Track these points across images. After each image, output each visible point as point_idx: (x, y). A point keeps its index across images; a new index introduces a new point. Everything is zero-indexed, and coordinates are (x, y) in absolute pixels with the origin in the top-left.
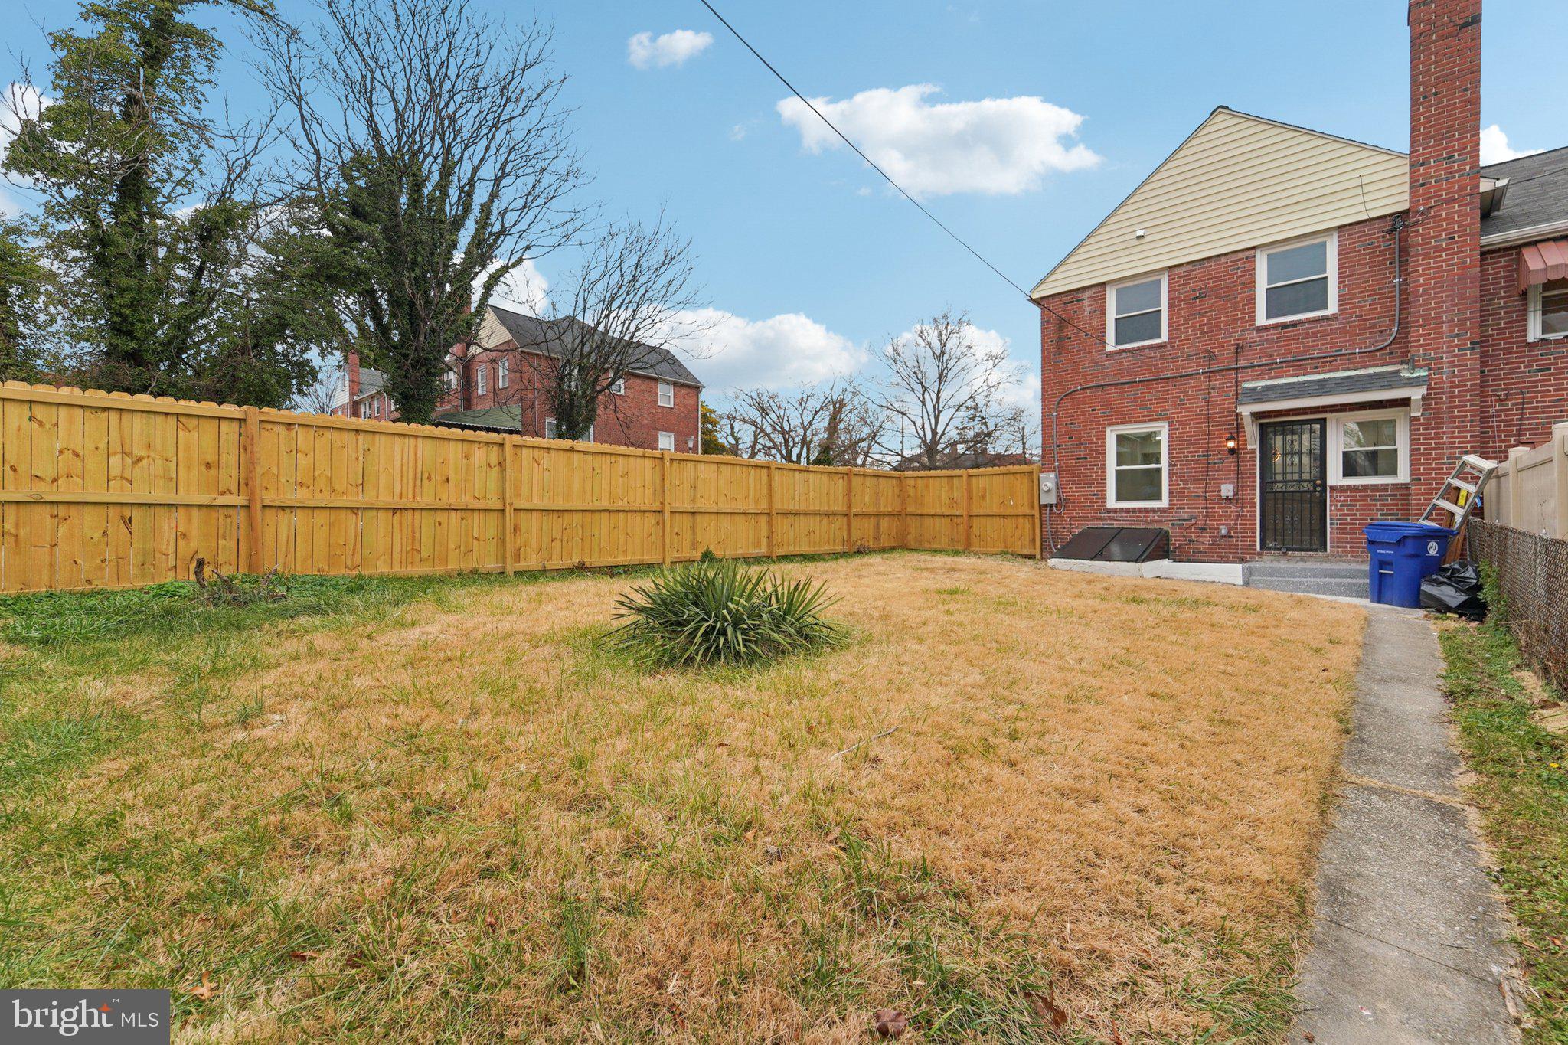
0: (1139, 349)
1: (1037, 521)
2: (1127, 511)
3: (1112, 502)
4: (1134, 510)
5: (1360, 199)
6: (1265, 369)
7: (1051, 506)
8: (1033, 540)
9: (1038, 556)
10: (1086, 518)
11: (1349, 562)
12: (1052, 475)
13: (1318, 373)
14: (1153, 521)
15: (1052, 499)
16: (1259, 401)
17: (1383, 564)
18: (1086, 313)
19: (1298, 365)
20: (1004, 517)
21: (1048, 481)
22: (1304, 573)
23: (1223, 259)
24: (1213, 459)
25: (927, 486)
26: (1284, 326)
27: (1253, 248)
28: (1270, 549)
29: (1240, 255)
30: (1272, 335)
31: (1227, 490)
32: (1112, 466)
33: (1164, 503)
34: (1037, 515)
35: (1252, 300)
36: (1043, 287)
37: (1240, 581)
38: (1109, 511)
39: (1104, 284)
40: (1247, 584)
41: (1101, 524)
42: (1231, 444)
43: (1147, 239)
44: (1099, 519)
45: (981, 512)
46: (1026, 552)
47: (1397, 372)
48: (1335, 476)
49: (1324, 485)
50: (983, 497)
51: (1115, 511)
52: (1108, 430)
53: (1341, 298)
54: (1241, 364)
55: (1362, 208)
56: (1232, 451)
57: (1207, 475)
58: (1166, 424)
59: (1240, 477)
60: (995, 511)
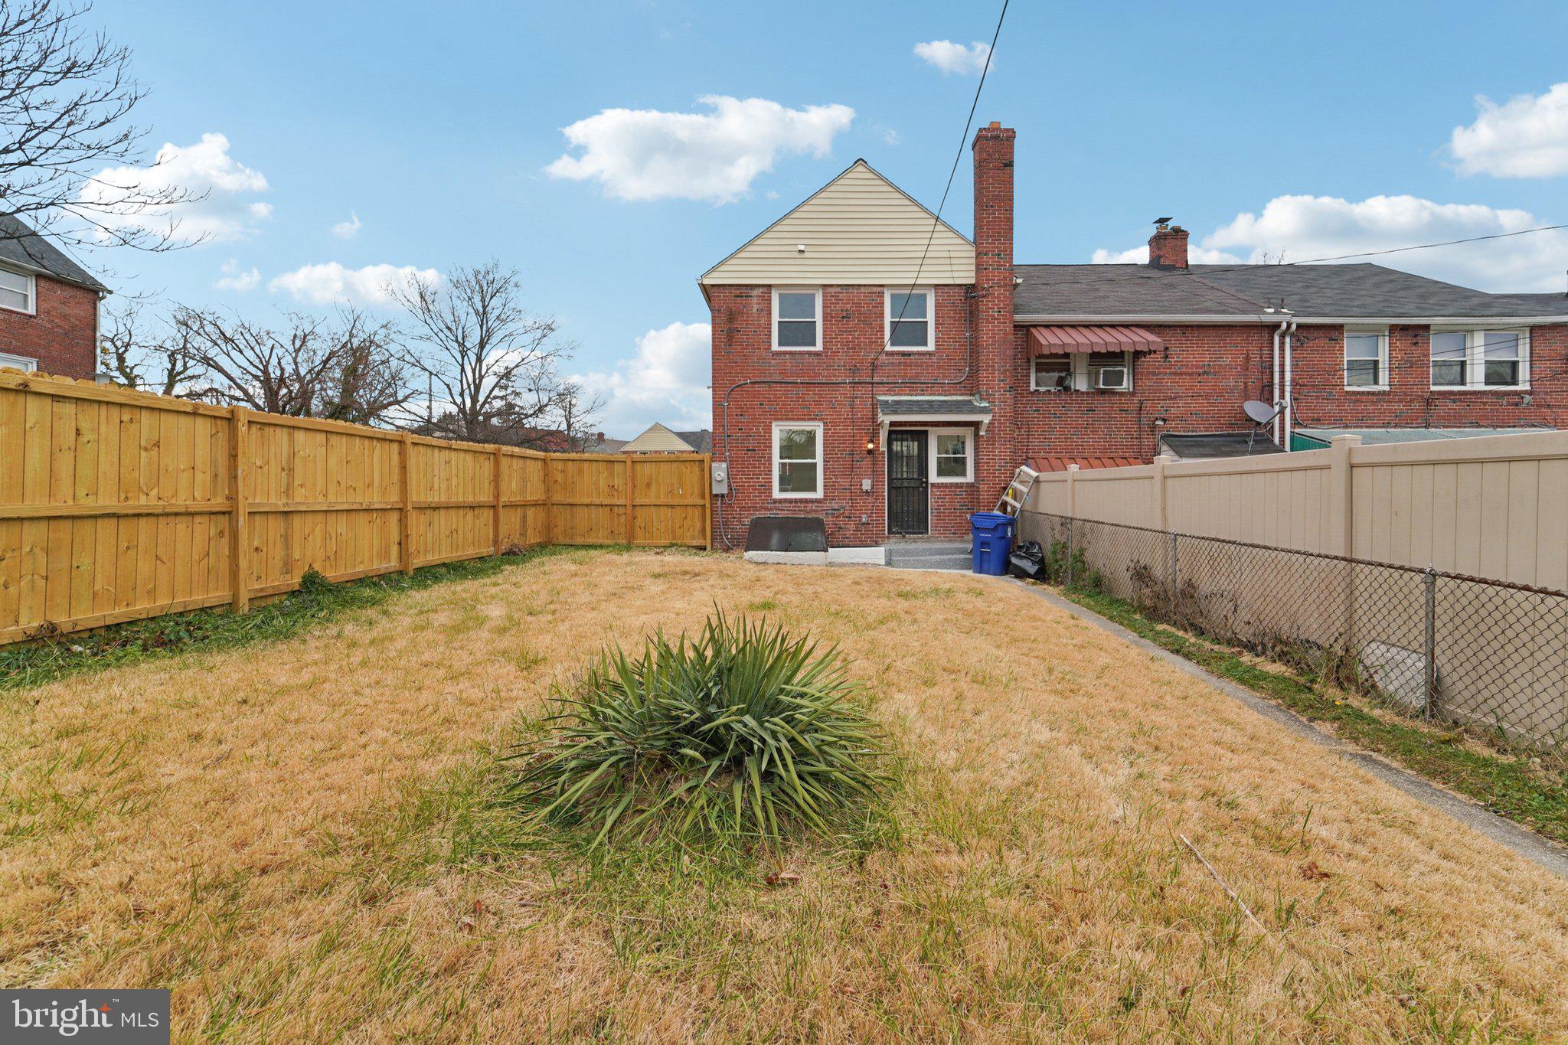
0: (800, 353)
1: (708, 511)
2: (790, 501)
3: (777, 494)
4: (796, 501)
5: (948, 268)
6: (892, 387)
7: (723, 496)
8: (703, 530)
9: (709, 548)
10: (755, 509)
11: (942, 541)
12: (724, 465)
14: (812, 511)
15: (724, 490)
16: (895, 412)
17: (983, 544)
18: (755, 310)
19: (912, 386)
20: (672, 507)
21: (720, 471)
22: (924, 552)
23: (863, 290)
24: (856, 457)
25: (580, 471)
26: (904, 354)
27: (882, 286)
28: (894, 533)
29: (875, 289)
30: (895, 359)
31: (867, 484)
32: (776, 460)
33: (819, 494)
34: (708, 505)
35: (882, 327)
36: (713, 275)
37: (883, 562)
38: (775, 501)
39: (770, 286)
40: (889, 563)
41: (768, 514)
42: (871, 446)
43: (806, 255)
44: (767, 509)
45: (647, 501)
46: (695, 543)
47: (970, 401)
48: (933, 477)
49: (927, 482)
50: (648, 485)
51: (780, 501)
52: (774, 424)
53: (937, 339)
54: (876, 380)
55: (949, 274)
56: (870, 452)
57: (851, 470)
58: (821, 424)
59: (875, 475)
60: (663, 500)
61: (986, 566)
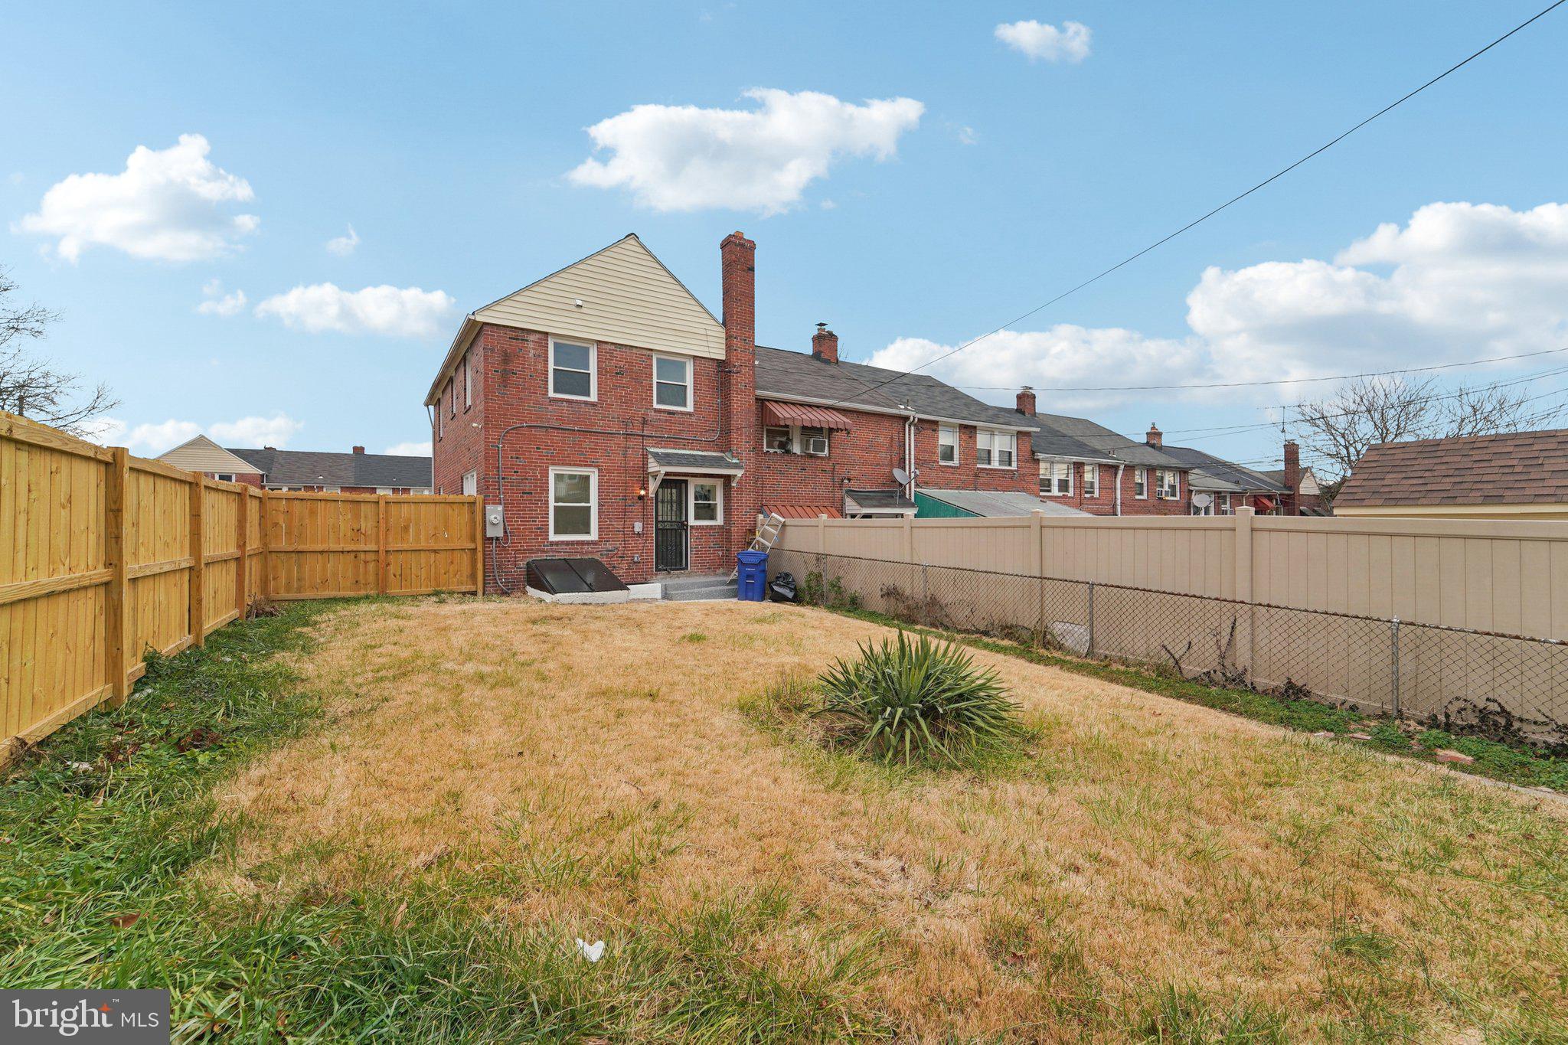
0: (577, 402)
1: (480, 556)
2: (567, 543)
3: (553, 537)
4: (572, 543)
5: (705, 344)
6: (660, 441)
7: (497, 539)
8: (473, 577)
9: (480, 592)
10: (531, 551)
11: (699, 576)
12: (500, 508)
13: (685, 449)
14: (587, 552)
15: (501, 534)
16: (669, 464)
17: (749, 576)
18: (531, 355)
19: (675, 442)
20: (435, 551)
21: (495, 513)
22: (693, 585)
23: (634, 351)
24: (629, 502)
26: (670, 413)
27: (651, 350)
28: (660, 570)
29: (645, 352)
30: (663, 416)
31: (638, 527)
32: (552, 504)
33: (594, 536)
34: (480, 548)
35: (651, 387)
36: (487, 313)
37: (659, 597)
38: (552, 544)
39: (547, 333)
40: (666, 596)
41: (544, 556)
42: (643, 492)
43: (583, 310)
44: (543, 551)
45: (405, 547)
46: (464, 589)
47: (722, 457)
48: (692, 521)
49: (687, 525)
50: (406, 528)
51: (557, 543)
52: (550, 469)
53: (696, 403)
54: (646, 433)
55: (706, 349)
56: (641, 498)
57: (624, 514)
58: (596, 471)
59: (644, 518)
60: (423, 545)
61: (750, 594)
